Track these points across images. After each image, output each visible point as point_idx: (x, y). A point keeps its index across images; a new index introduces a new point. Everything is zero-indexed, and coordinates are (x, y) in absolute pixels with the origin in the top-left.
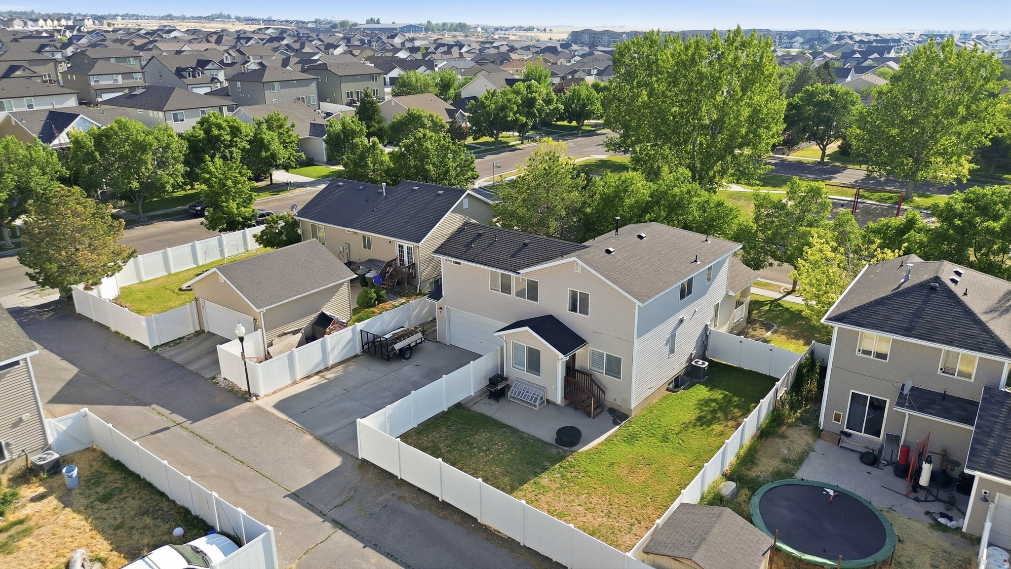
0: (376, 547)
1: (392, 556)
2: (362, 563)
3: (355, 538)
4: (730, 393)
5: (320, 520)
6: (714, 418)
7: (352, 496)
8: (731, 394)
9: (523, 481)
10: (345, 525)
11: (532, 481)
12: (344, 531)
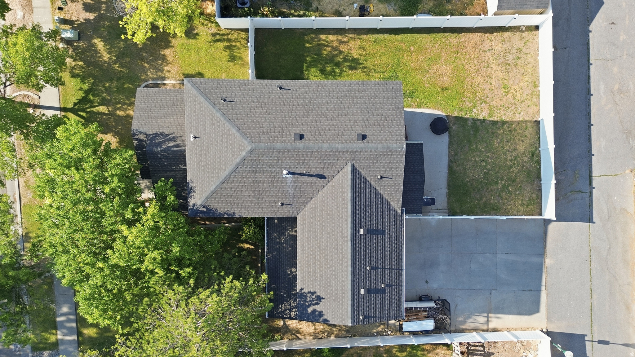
0: (590, 150)
1: (589, 139)
2: (603, 146)
3: (591, 165)
4: (303, 66)
5: (594, 191)
6: (346, 60)
7: (571, 192)
8: (305, 64)
9: (494, 123)
10: (588, 177)
11: (491, 119)
12: (592, 173)
